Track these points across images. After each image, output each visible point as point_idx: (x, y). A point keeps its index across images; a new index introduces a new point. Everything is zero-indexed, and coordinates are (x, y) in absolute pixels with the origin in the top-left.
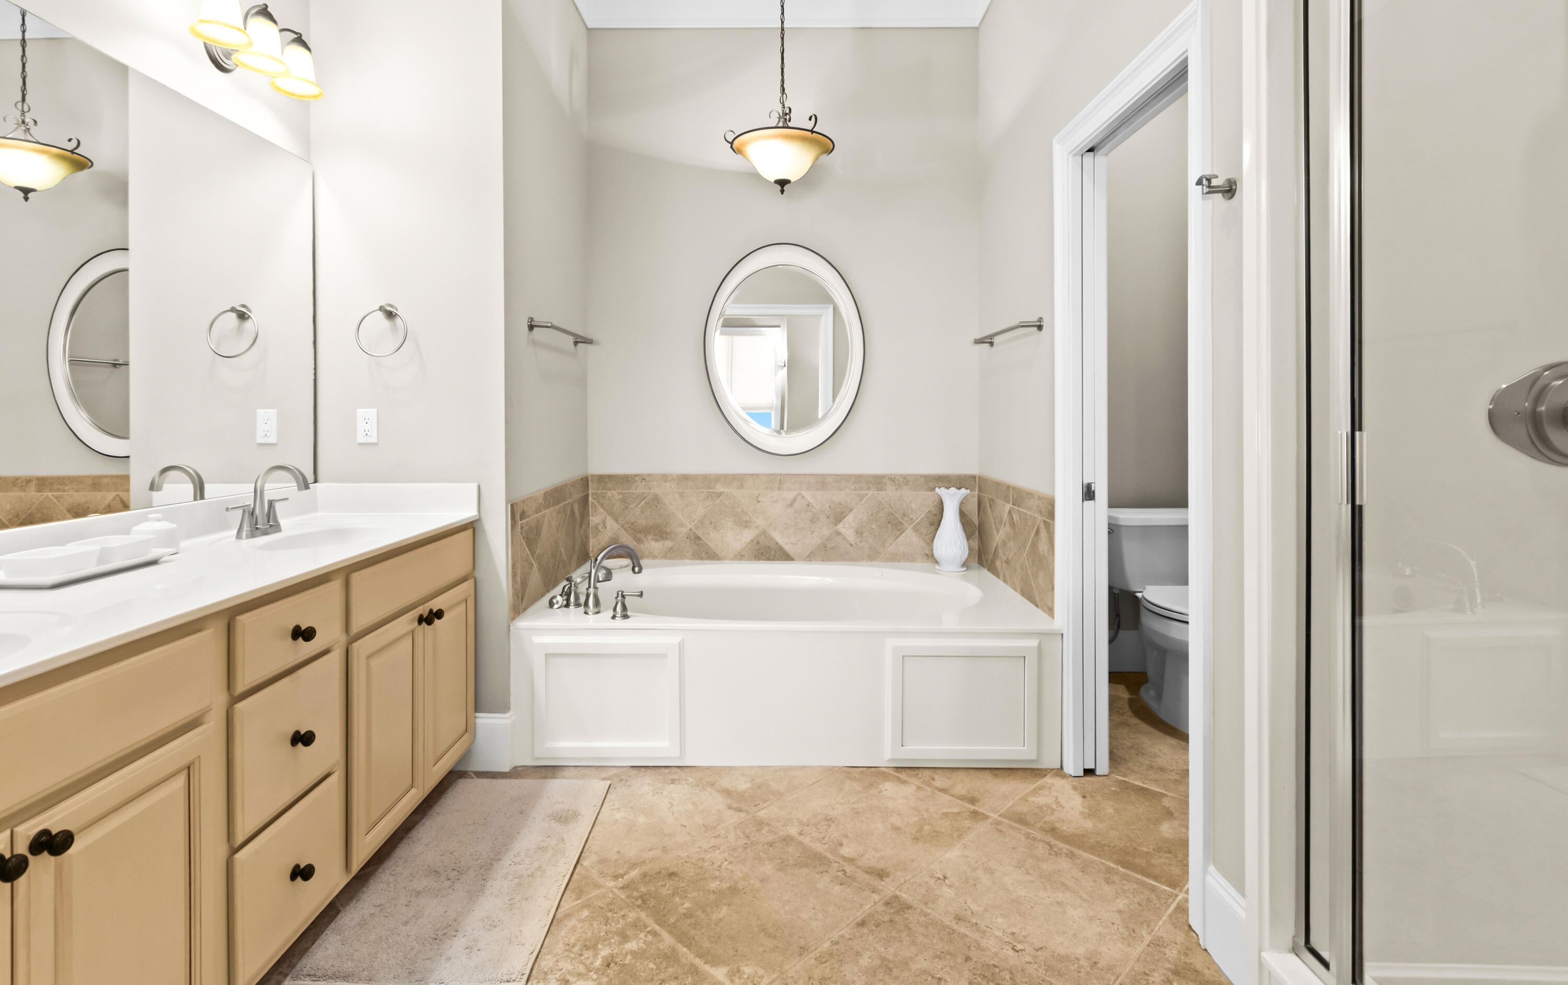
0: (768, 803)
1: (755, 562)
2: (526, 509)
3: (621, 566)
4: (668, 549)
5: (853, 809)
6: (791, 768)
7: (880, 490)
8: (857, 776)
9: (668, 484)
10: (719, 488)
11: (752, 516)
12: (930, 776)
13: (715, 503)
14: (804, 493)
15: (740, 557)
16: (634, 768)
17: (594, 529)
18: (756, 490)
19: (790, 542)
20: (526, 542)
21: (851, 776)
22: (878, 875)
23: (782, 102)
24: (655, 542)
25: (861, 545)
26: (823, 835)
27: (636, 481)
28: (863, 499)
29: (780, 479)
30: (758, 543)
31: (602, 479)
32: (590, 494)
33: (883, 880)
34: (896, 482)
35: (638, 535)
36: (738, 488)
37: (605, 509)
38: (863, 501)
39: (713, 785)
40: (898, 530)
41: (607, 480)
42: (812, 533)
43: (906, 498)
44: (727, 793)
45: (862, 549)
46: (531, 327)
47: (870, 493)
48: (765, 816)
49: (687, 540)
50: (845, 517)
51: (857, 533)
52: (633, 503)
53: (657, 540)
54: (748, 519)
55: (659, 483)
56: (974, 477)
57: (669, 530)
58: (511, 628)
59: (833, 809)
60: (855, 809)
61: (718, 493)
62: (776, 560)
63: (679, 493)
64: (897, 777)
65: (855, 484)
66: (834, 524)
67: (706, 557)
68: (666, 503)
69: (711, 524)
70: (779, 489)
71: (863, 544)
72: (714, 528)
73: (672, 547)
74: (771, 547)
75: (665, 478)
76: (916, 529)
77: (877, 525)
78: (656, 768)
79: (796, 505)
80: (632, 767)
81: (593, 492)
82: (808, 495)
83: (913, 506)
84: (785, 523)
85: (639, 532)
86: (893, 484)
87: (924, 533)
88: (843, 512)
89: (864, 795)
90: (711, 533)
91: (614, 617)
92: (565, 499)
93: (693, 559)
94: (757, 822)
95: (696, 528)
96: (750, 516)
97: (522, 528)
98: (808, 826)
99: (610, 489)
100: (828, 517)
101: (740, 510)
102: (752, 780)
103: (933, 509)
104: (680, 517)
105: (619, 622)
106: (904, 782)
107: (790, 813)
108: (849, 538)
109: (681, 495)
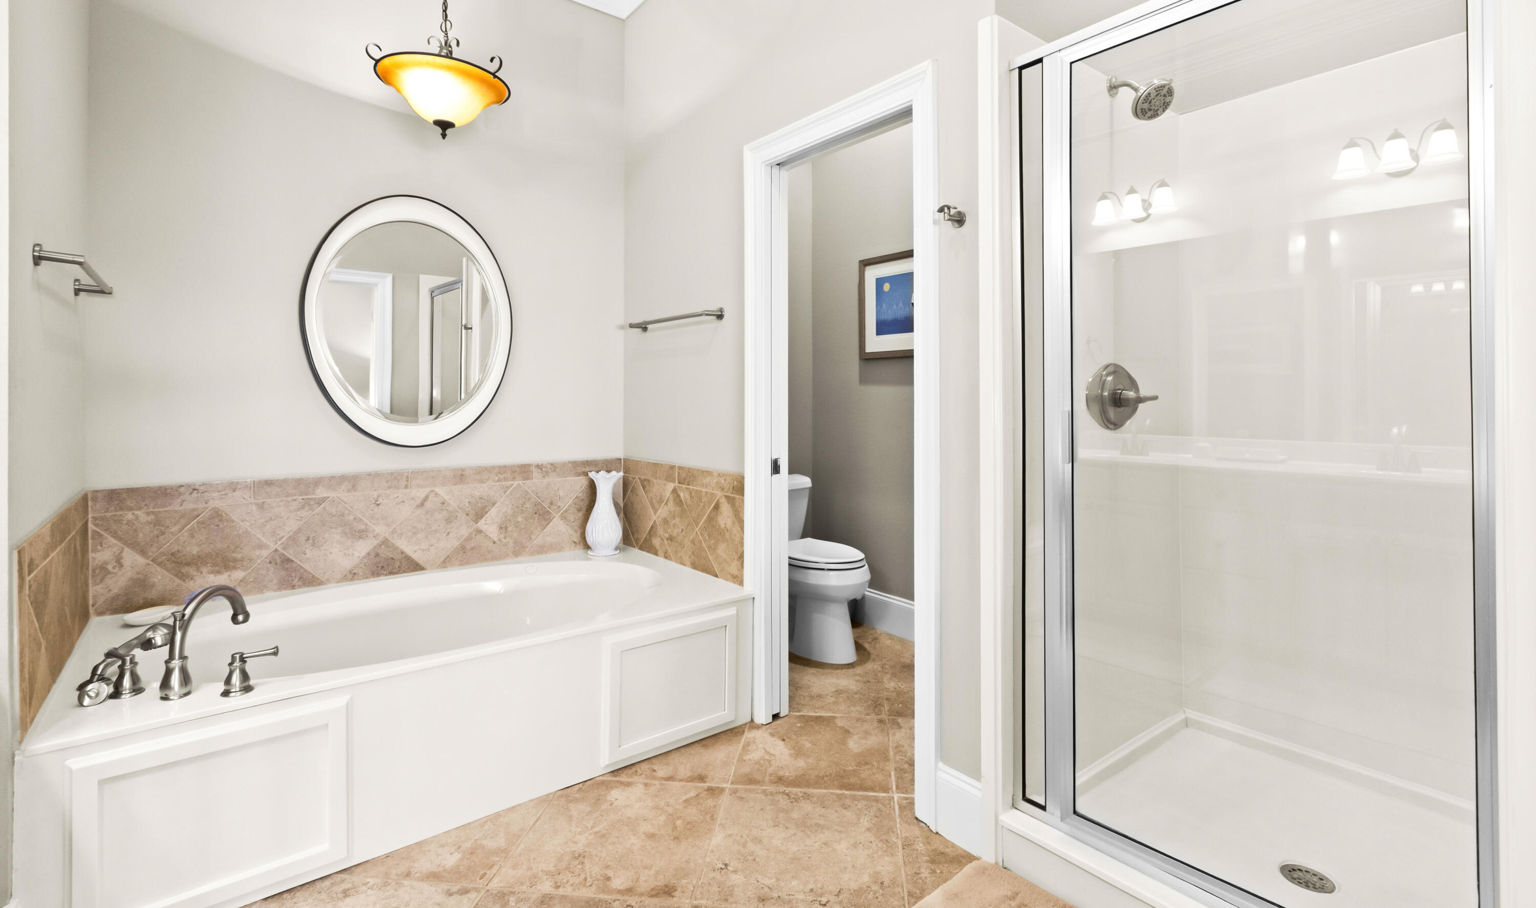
0: (496, 868)
1: (373, 579)
2: (33, 555)
3: (163, 617)
4: (239, 581)
5: (596, 833)
6: (498, 815)
7: (527, 479)
8: (578, 796)
9: (237, 493)
10: (321, 492)
11: (368, 523)
12: (648, 768)
13: (314, 512)
14: (437, 490)
15: (352, 576)
16: (270, 900)
17: (97, 571)
18: (375, 490)
19: (419, 549)
20: (34, 611)
21: (571, 798)
22: (665, 893)
23: (444, 30)
24: (215, 576)
25: (506, 541)
26: (583, 876)
27: (180, 494)
28: (507, 491)
29: (408, 476)
30: (377, 555)
31: (114, 496)
32: (90, 520)
33: (673, 897)
34: (544, 469)
35: (183, 570)
36: (349, 491)
37: (120, 539)
38: (507, 493)
39: (408, 875)
40: (545, 520)
41: (125, 496)
42: (448, 534)
43: (553, 485)
44: (434, 877)
45: (506, 545)
46: (37, 260)
47: (516, 483)
48: (501, 885)
49: (269, 565)
50: (486, 513)
51: (501, 528)
52: (175, 525)
53: (220, 572)
54: (363, 527)
55: (224, 493)
56: (620, 459)
57: (239, 556)
58: (16, 759)
59: (576, 843)
60: (598, 832)
61: (319, 498)
62: (401, 573)
63: (256, 504)
64: (618, 781)
65: (499, 475)
66: (474, 521)
67: (300, 583)
68: (235, 520)
69: (308, 539)
70: (406, 487)
71: (508, 539)
72: (313, 544)
73: (245, 577)
74: (394, 557)
75: (233, 486)
76: (563, 518)
77: (523, 517)
78: (308, 886)
79: (428, 505)
80: (266, 899)
81: (95, 515)
82: (442, 491)
83: (561, 493)
84: (413, 527)
85: (185, 567)
86: (540, 471)
87: (572, 520)
88: (486, 506)
89: (597, 814)
90: (308, 551)
91: (226, 694)
92: (67, 532)
93: (279, 589)
94: (497, 896)
95: (284, 549)
96: (366, 524)
97: (30, 589)
98: (559, 874)
99: (131, 509)
100: (467, 515)
101: (352, 518)
102: (459, 848)
103: (581, 494)
104: (258, 536)
105: (237, 700)
106: (629, 784)
107: (530, 869)
108: (491, 536)
109: (261, 507)
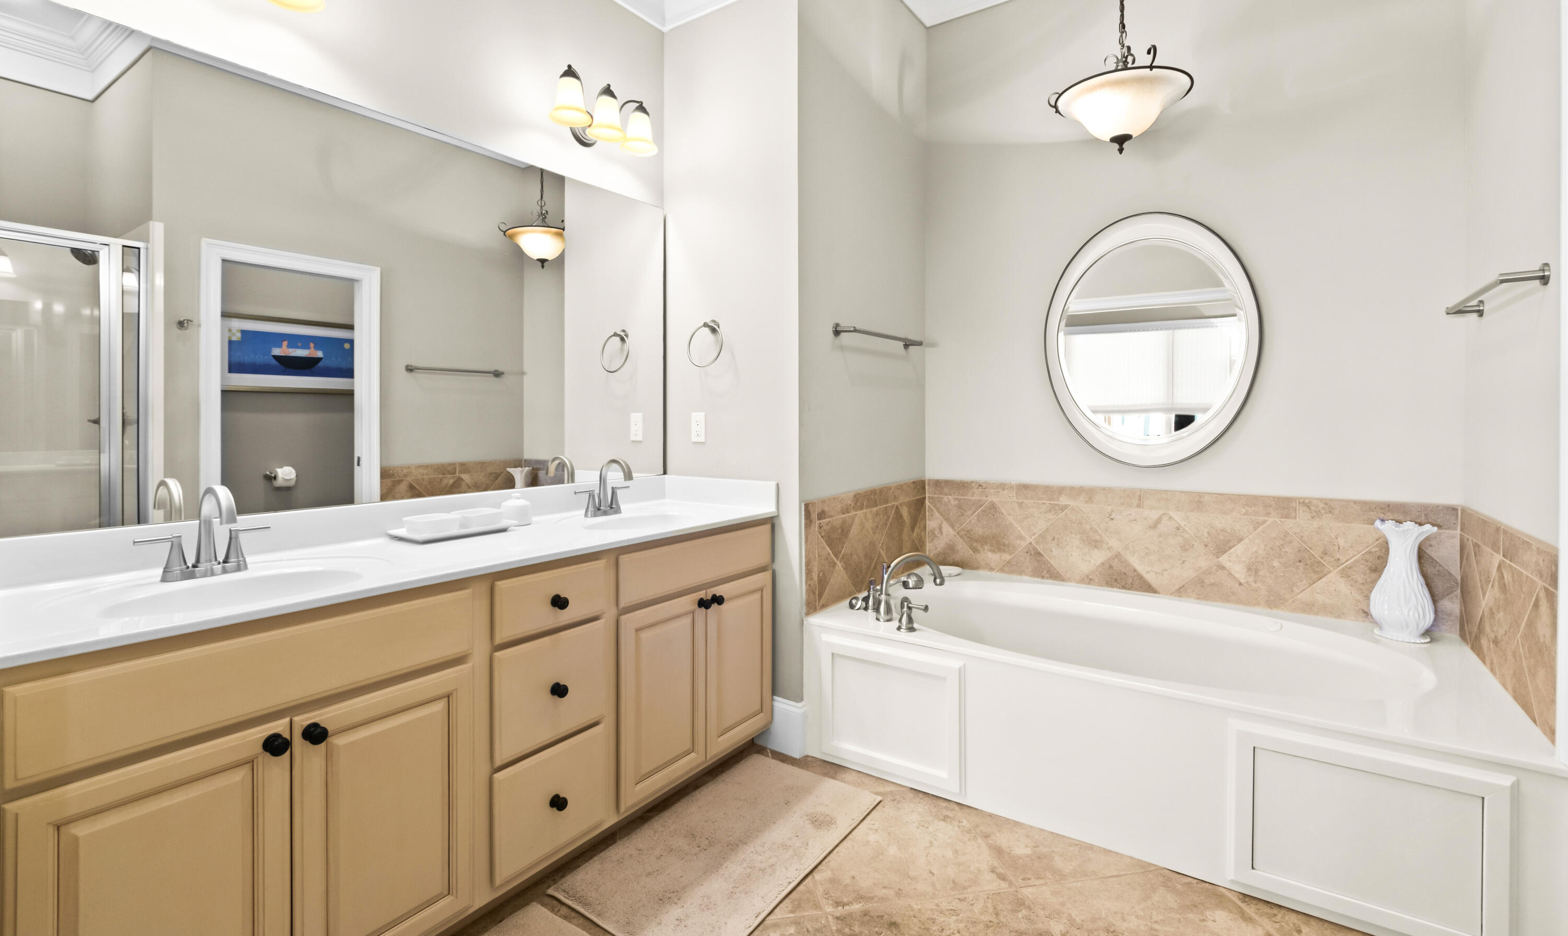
0: (1041, 882)
1: (1107, 588)
2: (826, 509)
3: (950, 574)
4: (1006, 562)
5: (1152, 929)
6: (1091, 847)
7: (1287, 517)
8: (1179, 887)
9: (1005, 492)
10: (1064, 500)
11: (1103, 535)
12: (1294, 924)
13: (1058, 517)
14: (1172, 514)
15: (1088, 580)
16: (913, 791)
17: (930, 534)
18: (1109, 505)
19: (1152, 571)
20: (827, 542)
21: (1170, 884)
24: (992, 554)
25: (1256, 586)
27: (972, 488)
28: (1258, 528)
29: (1140, 495)
30: (1111, 567)
31: (938, 483)
32: (927, 498)
34: (1313, 508)
35: (975, 544)
36: (1086, 502)
37: (941, 515)
38: (1258, 530)
39: (987, 836)
40: (1316, 572)
41: (943, 484)
42: (1184, 562)
43: (1328, 530)
44: (998, 851)
45: (1256, 591)
46: (837, 333)
47: (1270, 520)
48: (1029, 896)
49: (1026, 554)
50: (1230, 548)
51: (1249, 569)
52: (969, 510)
53: (994, 552)
54: (1098, 538)
55: (997, 490)
56: (1454, 509)
57: (1006, 542)
58: (805, 622)
59: (1124, 920)
60: (1156, 930)
61: (1062, 505)
62: (1134, 590)
64: (1240, 907)
65: (1246, 507)
66: (1214, 554)
67: (1048, 576)
68: (1004, 513)
69: (1054, 539)
70: (1139, 506)
71: (1258, 584)
72: (1058, 545)
73: (1010, 560)
74: (1127, 573)
75: (1002, 486)
76: (1345, 574)
77: (1281, 563)
78: (935, 798)
79: (1161, 527)
80: (912, 789)
81: (931, 496)
82: (1178, 517)
83: (1341, 542)
84: (1146, 547)
85: (976, 542)
86: (1308, 510)
87: (1360, 580)
88: (1230, 541)
89: (1178, 916)
90: (1053, 549)
91: (899, 628)
92: (886, 502)
93: (1033, 576)
94: (1018, 900)
95: (1037, 543)
96: (1101, 536)
97: (820, 527)
98: (1078, 929)
99: (946, 495)
100: (1206, 546)
101: (1088, 527)
102: (1035, 847)
103: (1376, 549)
104: (1019, 529)
105: (904, 635)
106: (1248, 919)
107: (1063, 904)
108: (1237, 576)
109: (1020, 505)
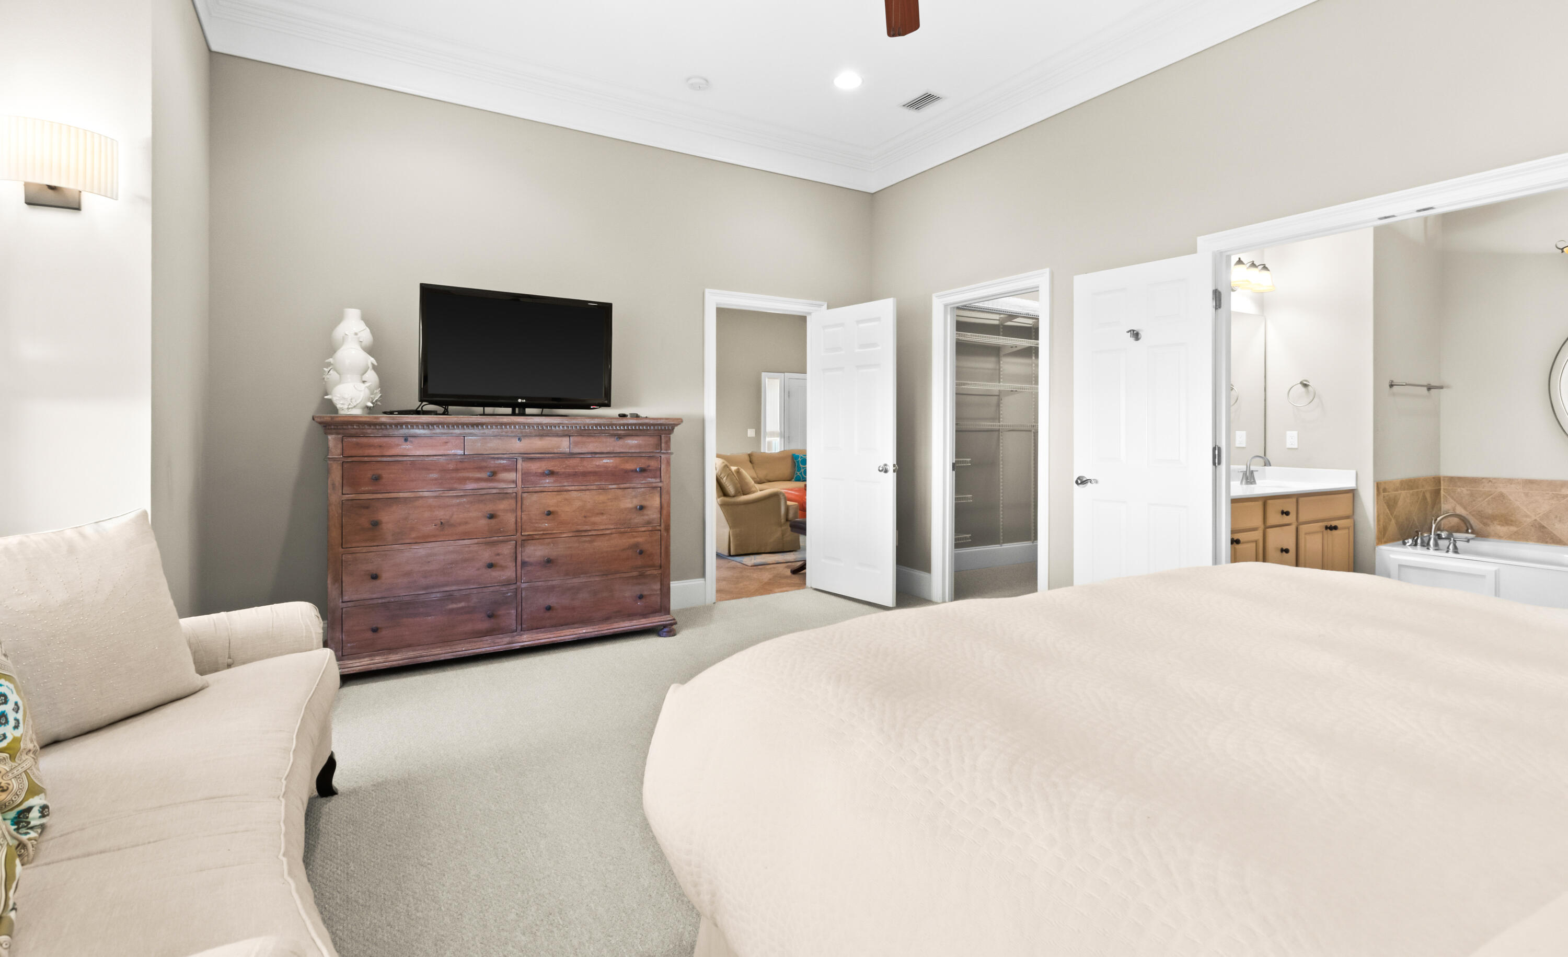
2: (1387, 487)
4: (1513, 533)
9: (1513, 485)
13: (1561, 502)
20: (1387, 506)
24: (1501, 527)
27: (1483, 483)
31: (1452, 480)
32: (1442, 489)
35: (1485, 521)
37: (1455, 500)
41: (1457, 480)
46: (1391, 385)
49: (1531, 527)
52: (1480, 497)
53: (1502, 525)
55: (1506, 484)
57: (1514, 519)
58: (1377, 548)
63: (1524, 493)
67: (1551, 541)
68: (1512, 499)
69: (1556, 518)
72: (1560, 521)
73: (1517, 531)
75: (1510, 481)
81: (1445, 488)
85: (1487, 519)
90: (1557, 524)
91: (1447, 553)
92: (1418, 488)
93: (1537, 542)
95: (1541, 519)
97: (1384, 497)
99: (1460, 487)
104: (1525, 510)
105: (1450, 555)
109: (1526, 495)
